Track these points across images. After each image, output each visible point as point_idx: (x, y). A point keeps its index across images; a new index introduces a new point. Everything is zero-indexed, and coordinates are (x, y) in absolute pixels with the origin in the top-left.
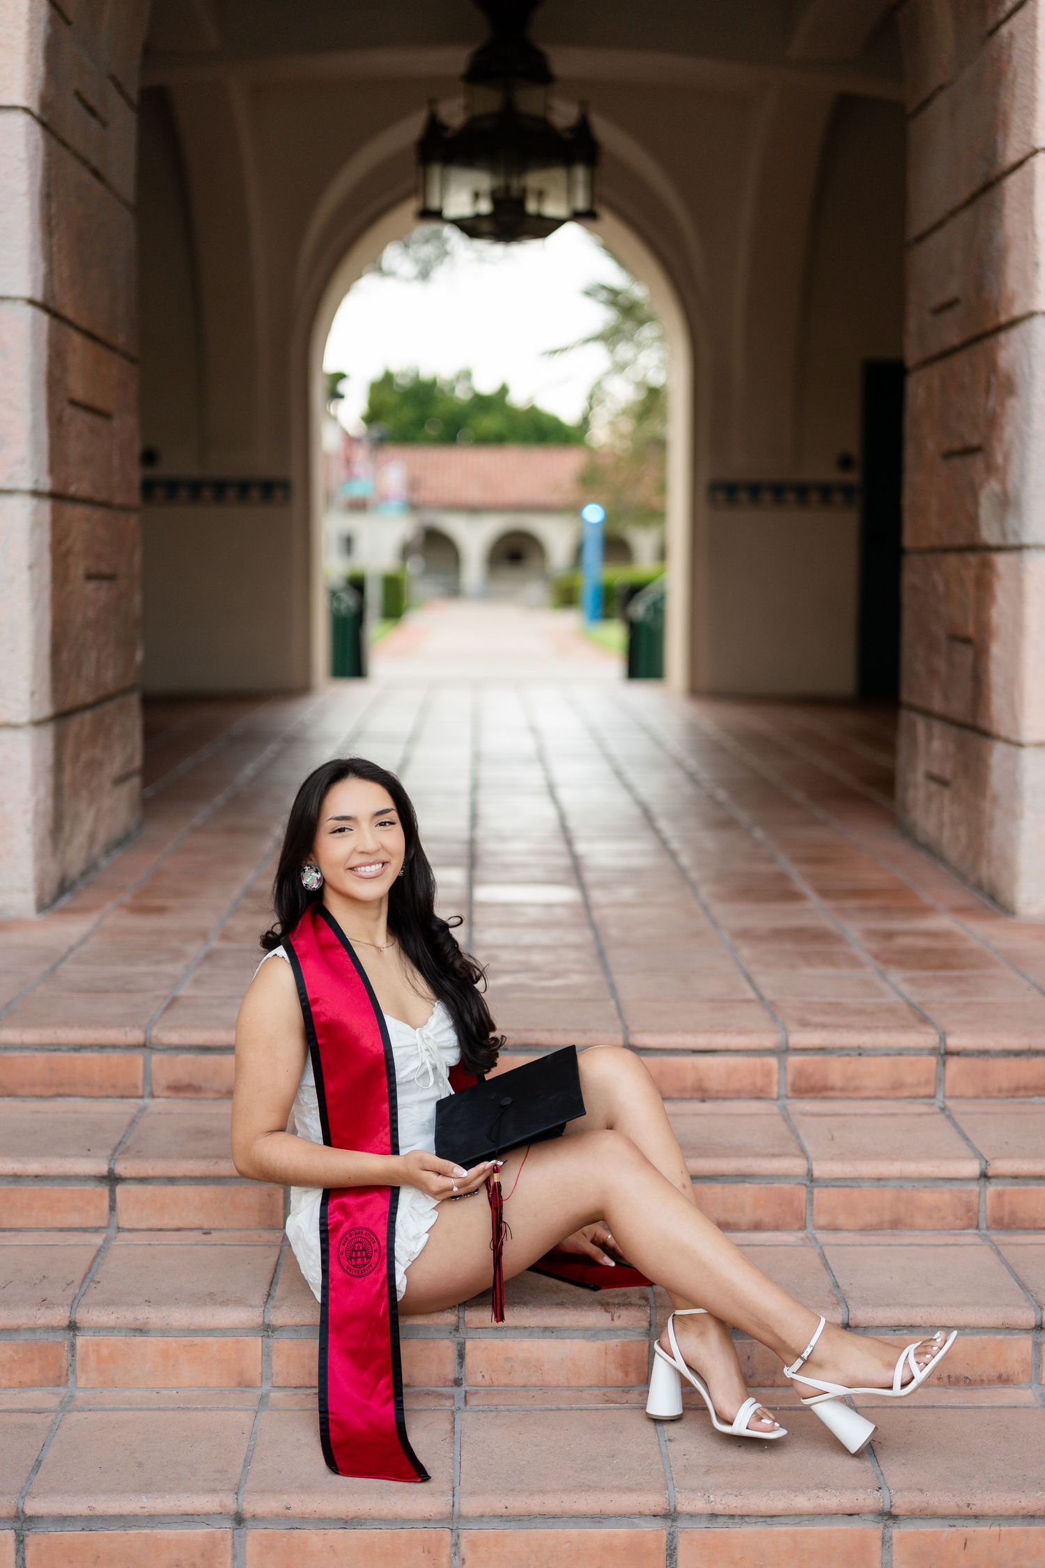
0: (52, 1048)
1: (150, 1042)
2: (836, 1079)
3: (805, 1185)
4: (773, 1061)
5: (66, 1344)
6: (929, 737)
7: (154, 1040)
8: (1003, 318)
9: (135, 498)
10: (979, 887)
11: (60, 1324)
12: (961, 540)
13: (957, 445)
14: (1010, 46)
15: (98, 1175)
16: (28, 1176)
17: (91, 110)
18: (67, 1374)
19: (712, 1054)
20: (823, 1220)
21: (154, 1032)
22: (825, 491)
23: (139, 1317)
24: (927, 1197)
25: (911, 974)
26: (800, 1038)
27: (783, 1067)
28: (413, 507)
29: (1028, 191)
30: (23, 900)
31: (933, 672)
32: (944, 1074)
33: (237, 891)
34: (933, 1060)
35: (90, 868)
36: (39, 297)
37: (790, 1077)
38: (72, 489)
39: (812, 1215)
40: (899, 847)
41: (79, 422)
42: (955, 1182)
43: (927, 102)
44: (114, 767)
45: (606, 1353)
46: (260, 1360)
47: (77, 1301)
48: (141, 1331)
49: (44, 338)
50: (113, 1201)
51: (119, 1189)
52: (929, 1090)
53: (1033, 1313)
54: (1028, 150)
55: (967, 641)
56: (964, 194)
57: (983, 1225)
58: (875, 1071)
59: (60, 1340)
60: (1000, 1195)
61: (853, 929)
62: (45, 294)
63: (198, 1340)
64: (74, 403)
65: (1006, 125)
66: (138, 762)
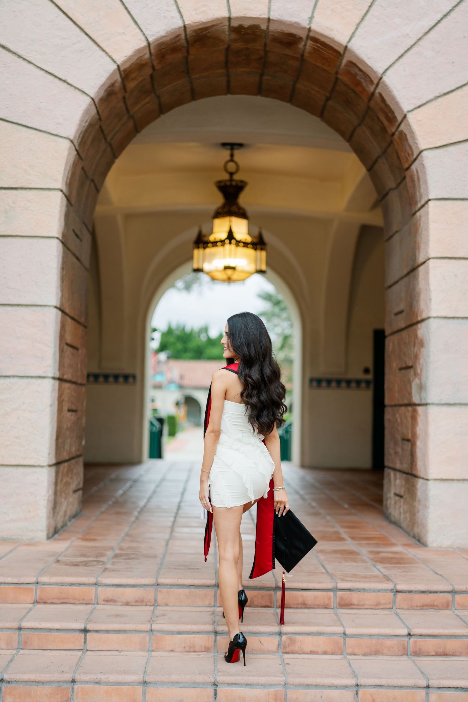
0: (61, 584)
1: (98, 583)
2: (355, 601)
3: (343, 637)
4: (331, 594)
5: (71, 688)
6: (395, 479)
7: (99, 582)
8: (419, 319)
9: (84, 381)
10: (414, 537)
11: (69, 680)
12: (406, 402)
13: (404, 366)
14: (420, 220)
15: (80, 629)
16: (54, 629)
17: (77, 236)
18: (70, 700)
19: (309, 591)
20: (349, 651)
21: (99, 579)
22: (358, 382)
23: (98, 678)
24: (389, 642)
25: (385, 565)
26: (341, 585)
27: (335, 596)
28: (181, 387)
29: (427, 273)
30: (42, 535)
31: (396, 453)
32: (396, 600)
33: (123, 534)
34: (391, 594)
35: (64, 525)
36: (58, 306)
37: (338, 600)
38: (65, 377)
39: (345, 649)
40: (385, 523)
41: (69, 350)
42: (398, 637)
43: (391, 237)
44: (73, 486)
45: (269, 694)
46: (142, 695)
47: (75, 672)
48: (98, 683)
49: (59, 320)
50: (85, 639)
51: (88, 635)
52: (390, 606)
53: (426, 681)
54: (427, 258)
55: (408, 440)
56: (405, 271)
57: (409, 654)
58: (370, 598)
59: (69, 686)
60: (415, 642)
61: (364, 551)
62: (60, 305)
63: (118, 687)
64: (67, 344)
65: (419, 248)
66: (81, 485)
